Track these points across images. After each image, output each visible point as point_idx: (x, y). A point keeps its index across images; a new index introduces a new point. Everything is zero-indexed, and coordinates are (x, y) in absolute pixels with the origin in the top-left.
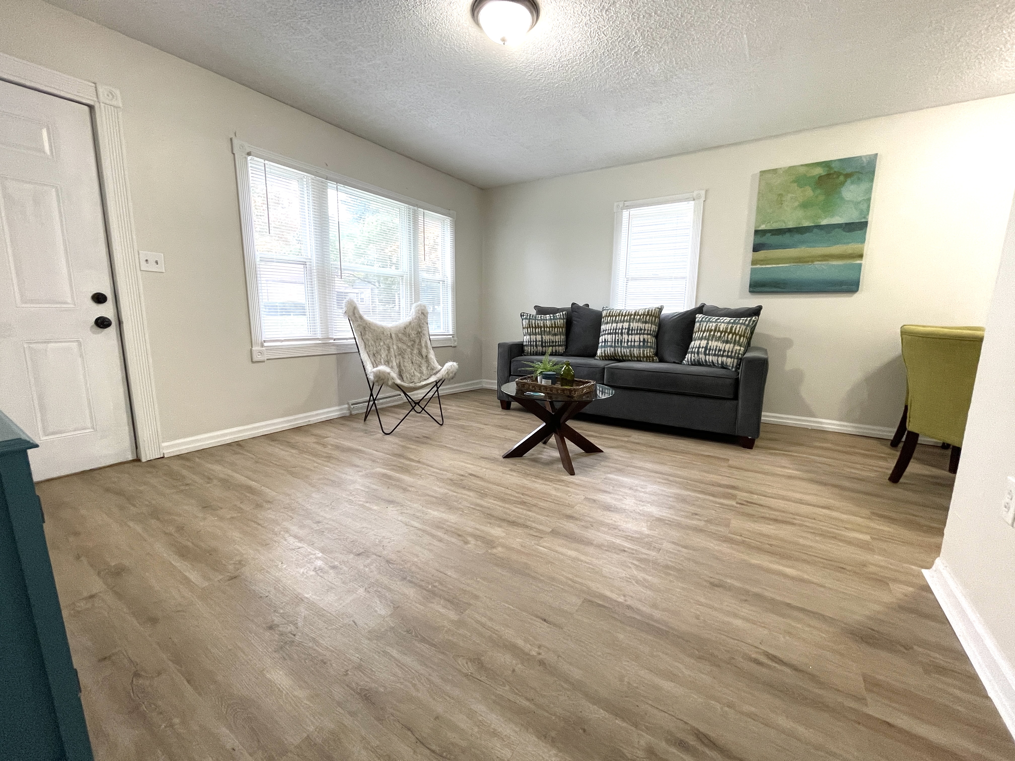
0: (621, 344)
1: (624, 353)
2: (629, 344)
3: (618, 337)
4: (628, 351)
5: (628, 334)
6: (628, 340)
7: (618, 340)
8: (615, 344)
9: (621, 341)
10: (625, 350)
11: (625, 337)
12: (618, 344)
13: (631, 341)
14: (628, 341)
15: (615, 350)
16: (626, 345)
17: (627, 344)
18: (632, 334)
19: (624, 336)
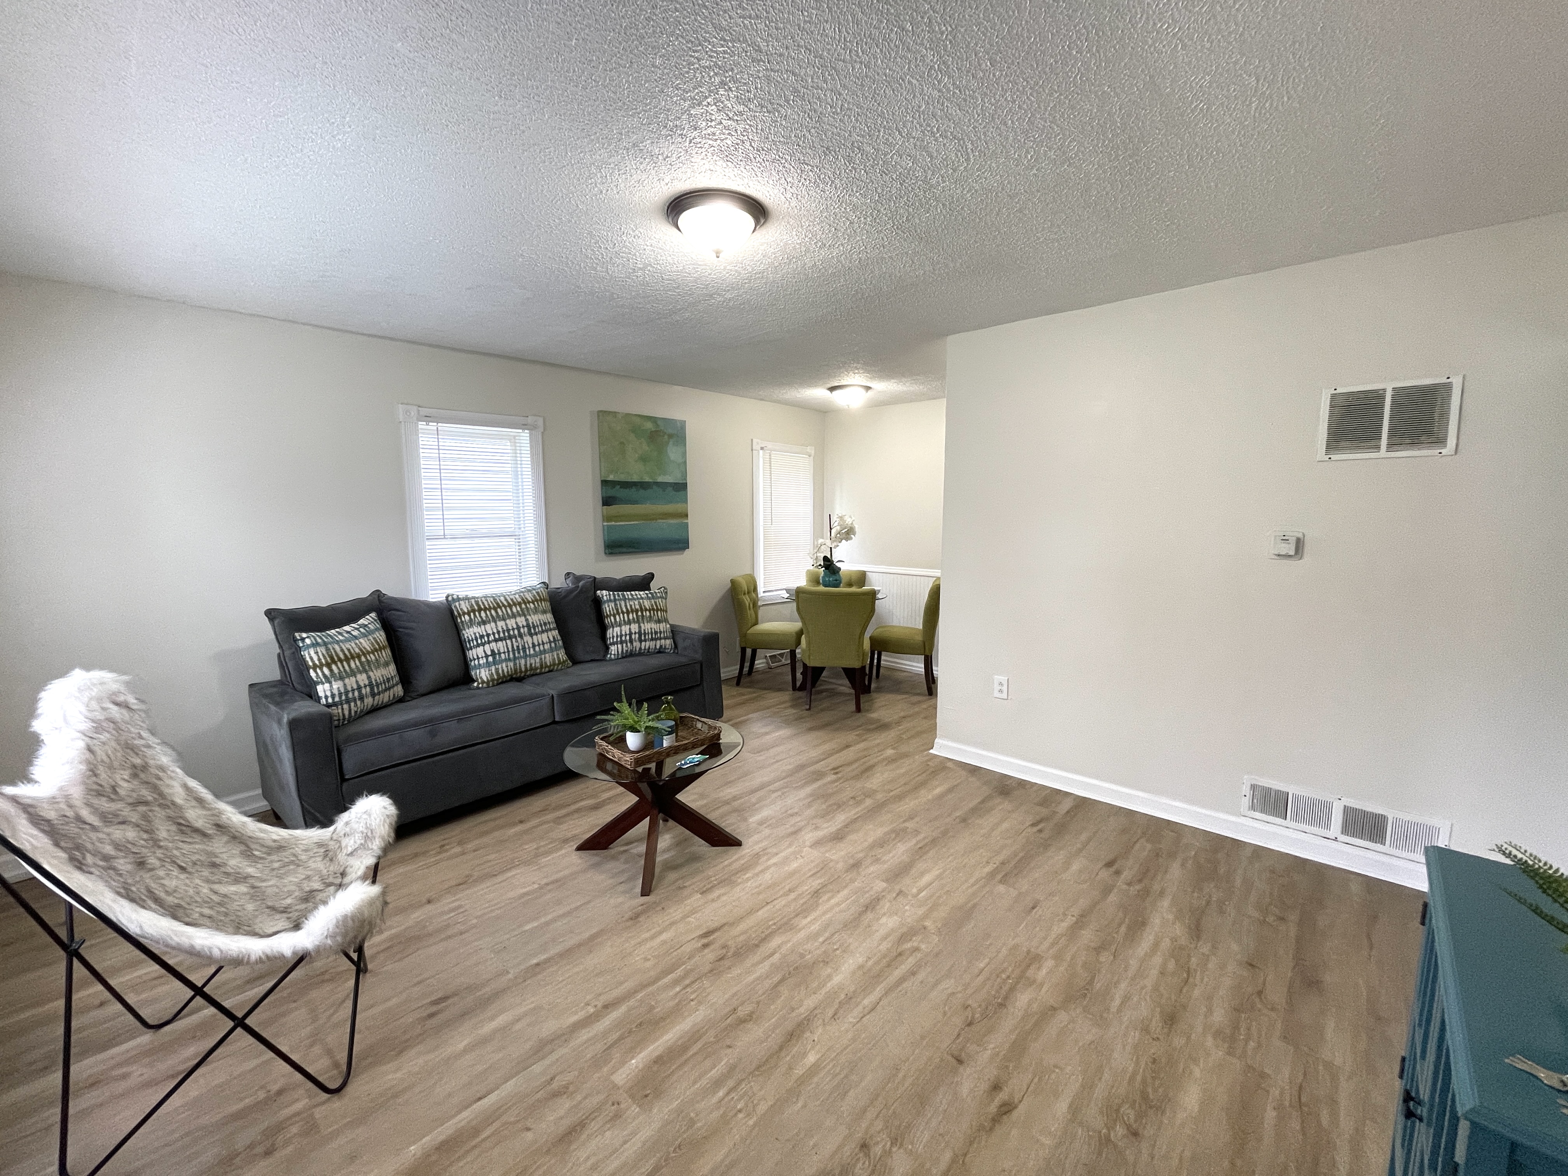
0: (524, 651)
1: (531, 665)
2: (537, 648)
3: (517, 641)
4: (538, 660)
5: (531, 635)
6: (533, 643)
7: (518, 647)
8: (514, 654)
9: (524, 648)
10: (533, 661)
11: (528, 639)
12: (519, 653)
13: (539, 645)
14: (534, 646)
15: (515, 664)
16: (532, 652)
17: (534, 650)
18: (536, 634)
19: (525, 638)
